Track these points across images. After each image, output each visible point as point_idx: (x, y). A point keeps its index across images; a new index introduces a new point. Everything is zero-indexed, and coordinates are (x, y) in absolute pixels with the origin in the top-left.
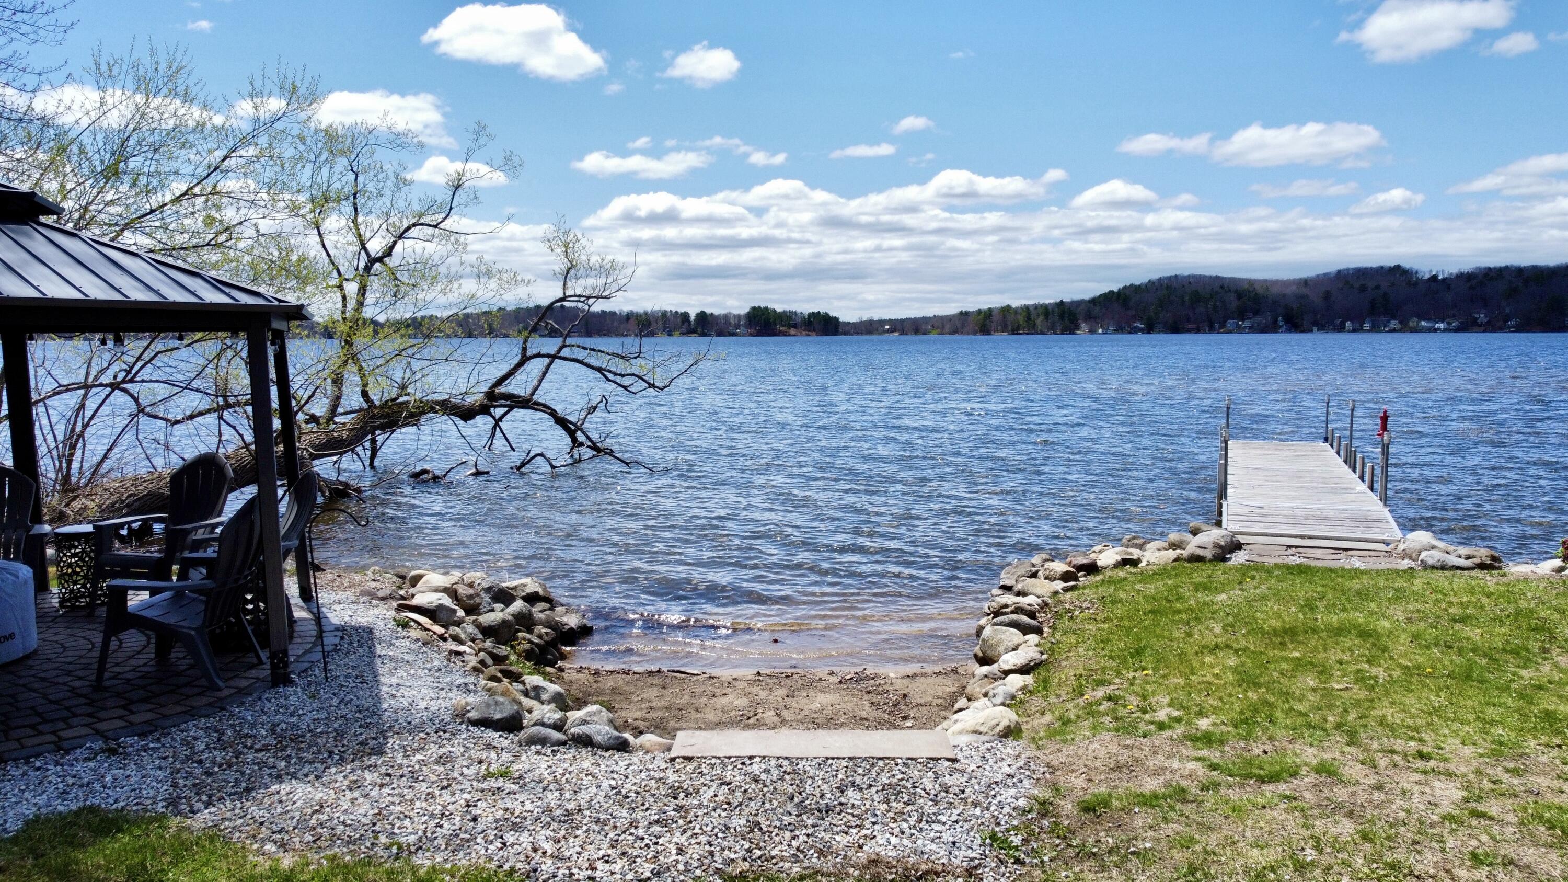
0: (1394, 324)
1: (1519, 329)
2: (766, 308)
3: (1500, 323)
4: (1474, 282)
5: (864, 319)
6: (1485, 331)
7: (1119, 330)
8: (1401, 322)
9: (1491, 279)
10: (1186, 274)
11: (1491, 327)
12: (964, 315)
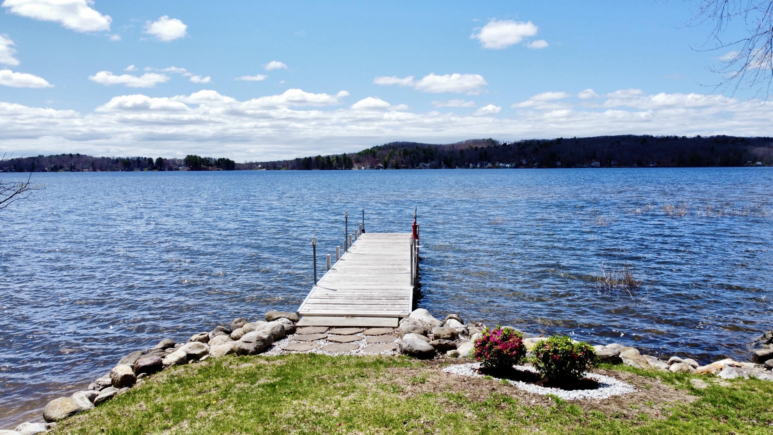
0: (489, 165)
1: (539, 167)
2: (196, 156)
3: (531, 164)
4: (521, 146)
5: (248, 162)
6: (525, 168)
7: (372, 167)
8: (492, 164)
9: (528, 145)
10: (401, 141)
11: (528, 166)
12: (298, 160)
